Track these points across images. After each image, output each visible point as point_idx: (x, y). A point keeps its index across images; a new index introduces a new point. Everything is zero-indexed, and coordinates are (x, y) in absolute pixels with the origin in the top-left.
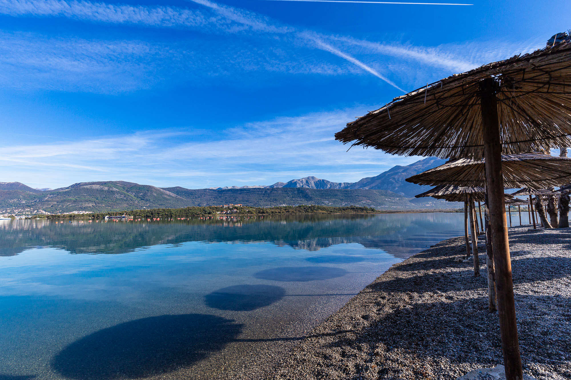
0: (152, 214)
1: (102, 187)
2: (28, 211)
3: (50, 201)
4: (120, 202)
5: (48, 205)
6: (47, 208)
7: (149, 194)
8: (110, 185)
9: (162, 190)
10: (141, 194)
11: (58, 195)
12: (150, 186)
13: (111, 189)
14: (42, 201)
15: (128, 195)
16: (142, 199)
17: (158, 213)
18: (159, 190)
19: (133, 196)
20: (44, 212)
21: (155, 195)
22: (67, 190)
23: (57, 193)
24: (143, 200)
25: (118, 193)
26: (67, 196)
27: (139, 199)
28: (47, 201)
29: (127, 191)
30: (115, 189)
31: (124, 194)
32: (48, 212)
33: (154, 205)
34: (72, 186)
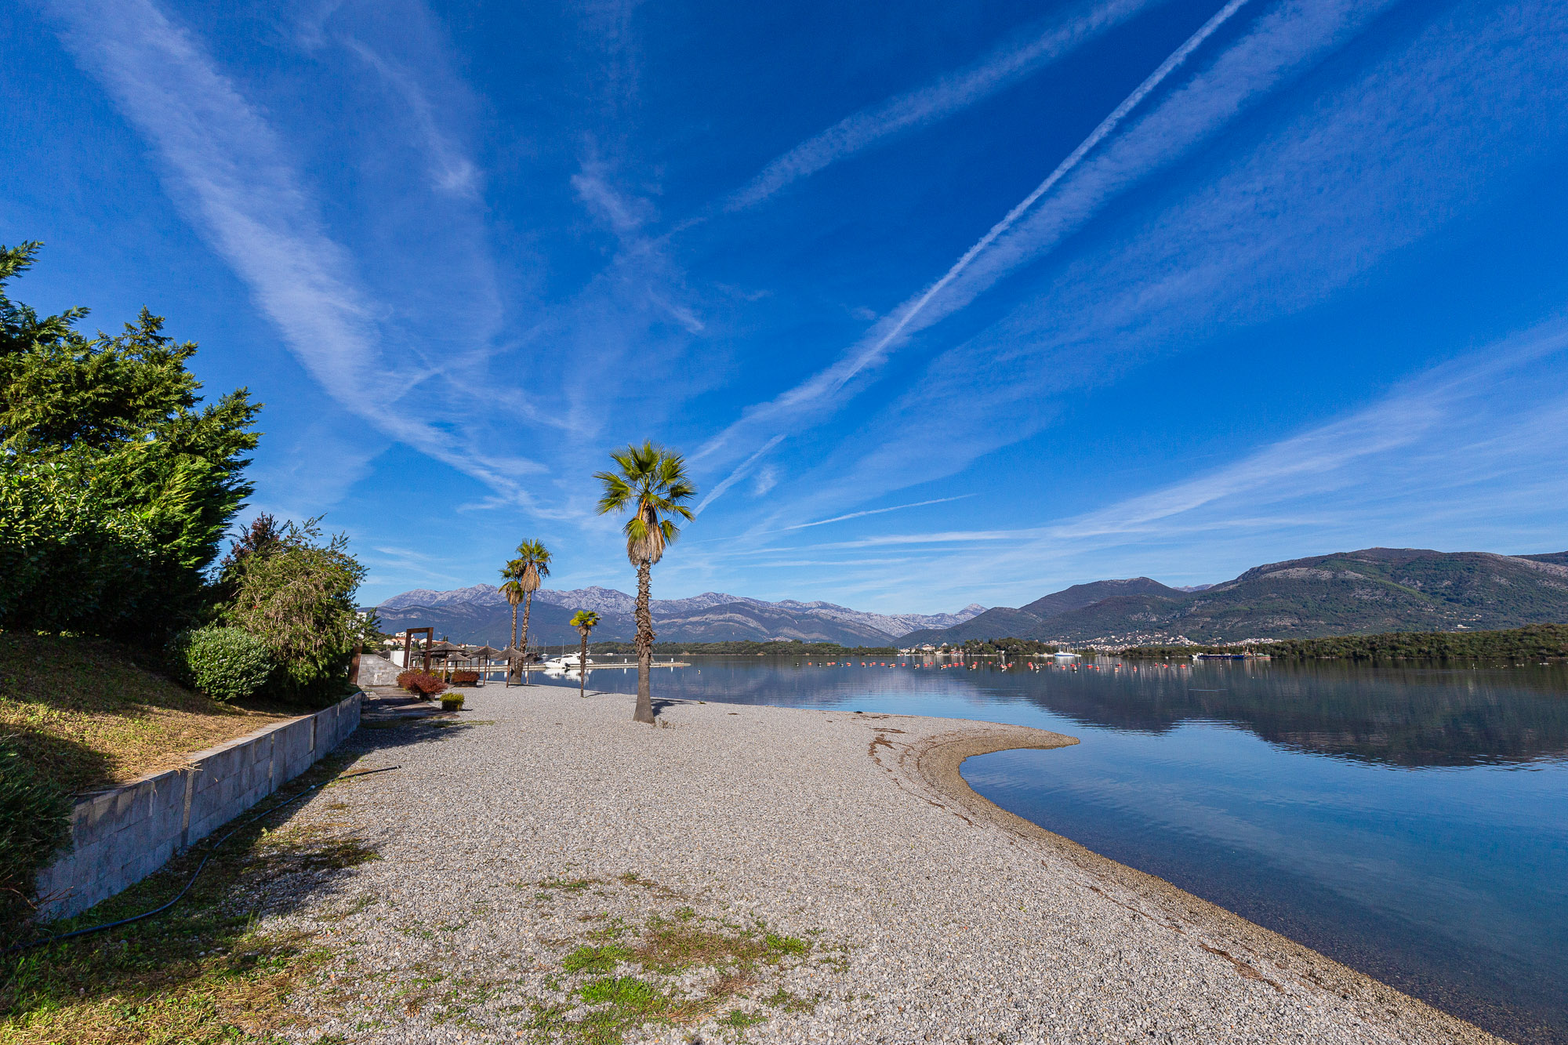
1: (1313, 571)
2: (1158, 639)
3: (1197, 616)
4: (1372, 613)
5: (1194, 624)
6: (1192, 631)
7: (1476, 582)
8: (1338, 564)
9: (1531, 563)
10: (1446, 583)
11: (1214, 600)
12: (1476, 555)
13: (1340, 576)
14: (1185, 618)
15: (1399, 590)
16: (1449, 600)
18: (1516, 565)
19: (1415, 591)
20: (1187, 641)
21: (1503, 581)
22: (1231, 587)
23: (1208, 595)
24: (1458, 601)
25: (1363, 584)
26: (1232, 602)
27: (1440, 600)
28: (1192, 615)
29: (1396, 578)
30: (1352, 575)
31: (1384, 586)
32: (1195, 641)
33: (1502, 617)
34: (1243, 576)
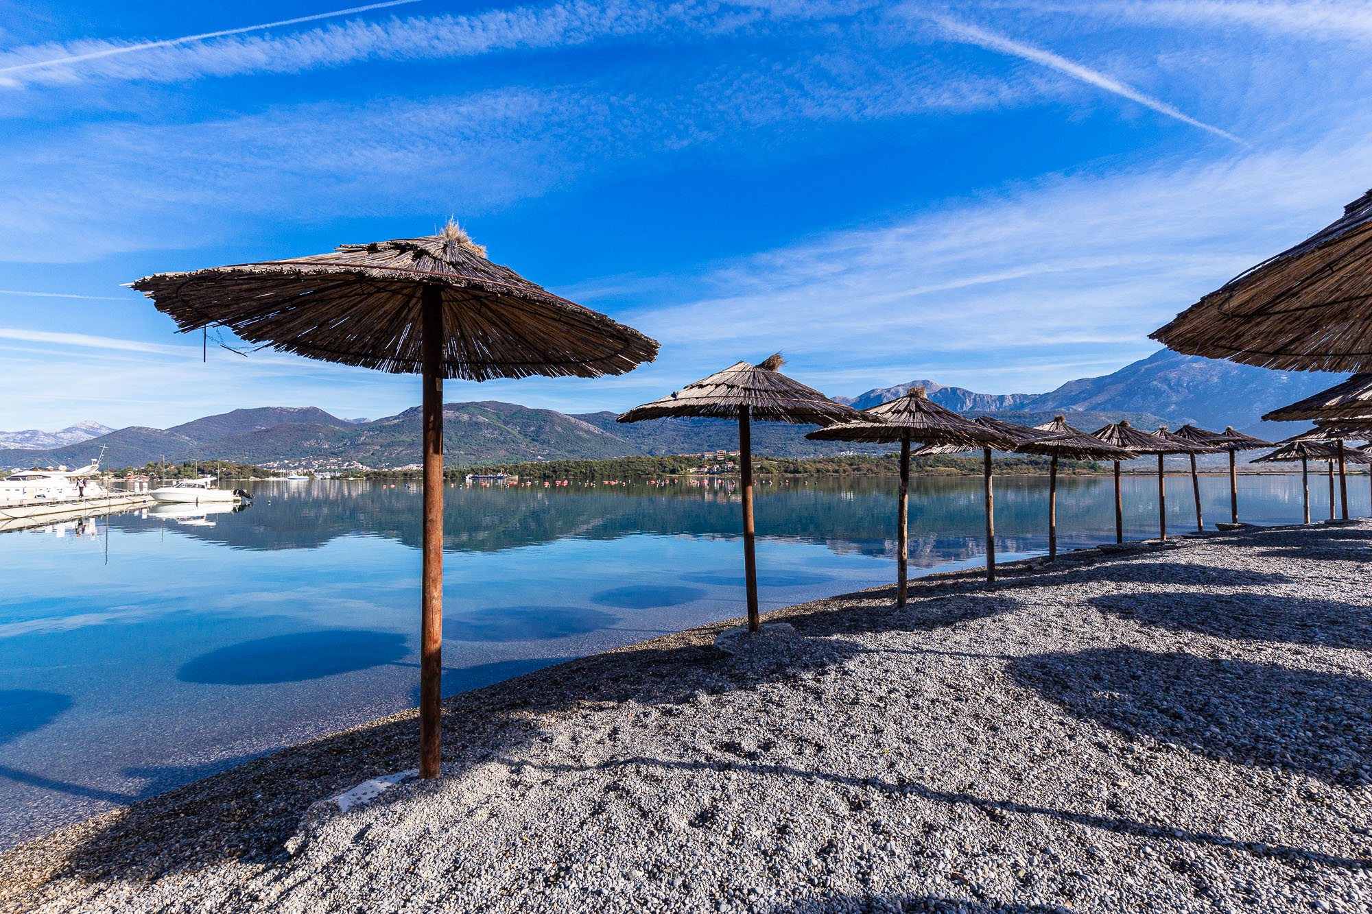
0: (554, 472)
1: (457, 414)
2: (333, 464)
3: (369, 444)
4: (493, 446)
5: (366, 451)
6: (364, 457)
7: (547, 429)
8: (473, 410)
9: (572, 419)
10: (533, 429)
11: (381, 431)
12: (548, 412)
13: (474, 419)
14: (355, 446)
15: (508, 432)
16: (533, 440)
17: (567, 471)
18: (566, 420)
19: (516, 433)
20: (360, 466)
21: (560, 430)
22: (395, 421)
23: (380, 427)
24: (537, 441)
25: (488, 426)
26: (397, 434)
27: (528, 440)
28: (364, 444)
29: (506, 423)
30: (481, 419)
31: (500, 428)
32: (370, 466)
33: (558, 453)
34: (403, 413)
